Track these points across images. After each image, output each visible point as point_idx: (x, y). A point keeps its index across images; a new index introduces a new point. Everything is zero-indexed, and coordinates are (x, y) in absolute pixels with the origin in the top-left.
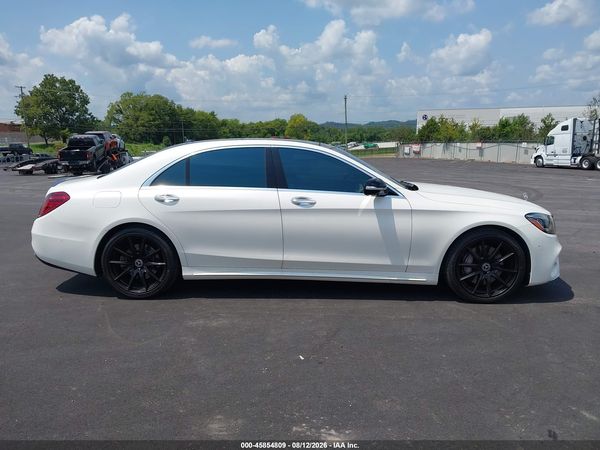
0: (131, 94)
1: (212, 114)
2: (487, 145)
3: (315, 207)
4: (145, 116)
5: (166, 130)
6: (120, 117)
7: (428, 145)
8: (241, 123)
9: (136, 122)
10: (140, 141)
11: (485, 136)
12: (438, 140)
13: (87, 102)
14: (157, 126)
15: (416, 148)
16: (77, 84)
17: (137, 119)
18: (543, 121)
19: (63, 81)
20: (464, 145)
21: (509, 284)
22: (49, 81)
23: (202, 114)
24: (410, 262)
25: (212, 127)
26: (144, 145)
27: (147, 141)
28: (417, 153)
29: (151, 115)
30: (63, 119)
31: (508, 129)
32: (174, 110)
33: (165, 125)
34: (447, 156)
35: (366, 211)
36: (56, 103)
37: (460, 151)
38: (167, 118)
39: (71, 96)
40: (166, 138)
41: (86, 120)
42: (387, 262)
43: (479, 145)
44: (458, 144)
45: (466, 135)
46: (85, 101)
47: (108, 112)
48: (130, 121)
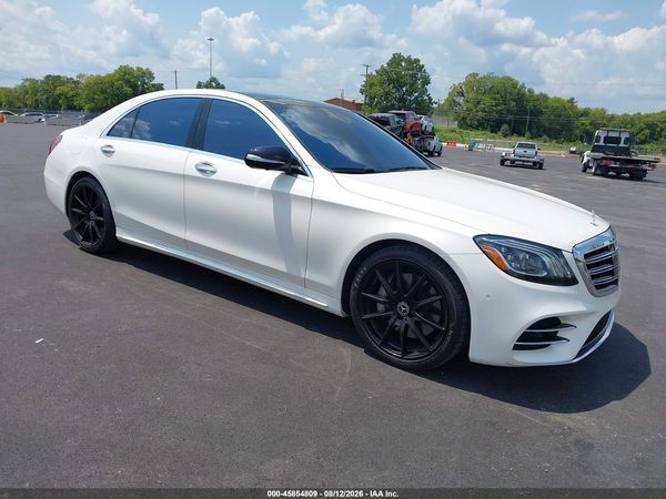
0: (477, 75)
1: (571, 101)
3: (214, 177)
4: (487, 100)
5: (510, 117)
6: (461, 100)
8: (610, 113)
9: (476, 107)
10: (477, 128)
13: (428, 83)
14: (500, 112)
16: (421, 63)
17: (478, 103)
19: (409, 61)
21: (432, 348)
22: (397, 60)
23: (558, 100)
24: (309, 275)
25: (568, 116)
26: (479, 132)
27: (484, 128)
29: (495, 99)
30: (402, 100)
32: (523, 94)
33: (509, 111)
35: (263, 191)
36: (398, 83)
38: (513, 104)
39: (414, 76)
40: (505, 127)
41: (423, 101)
42: (282, 267)
46: (427, 81)
47: (450, 94)
48: (471, 105)
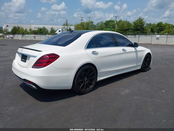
2: (36, 35)
7: (16, 35)
11: (35, 33)
12: (19, 34)
15: (11, 36)
18: (51, 29)
20: (29, 35)
28: (12, 38)
31: (42, 31)
34: (23, 39)
37: (28, 37)
43: (34, 35)
44: (27, 35)
45: (29, 32)
